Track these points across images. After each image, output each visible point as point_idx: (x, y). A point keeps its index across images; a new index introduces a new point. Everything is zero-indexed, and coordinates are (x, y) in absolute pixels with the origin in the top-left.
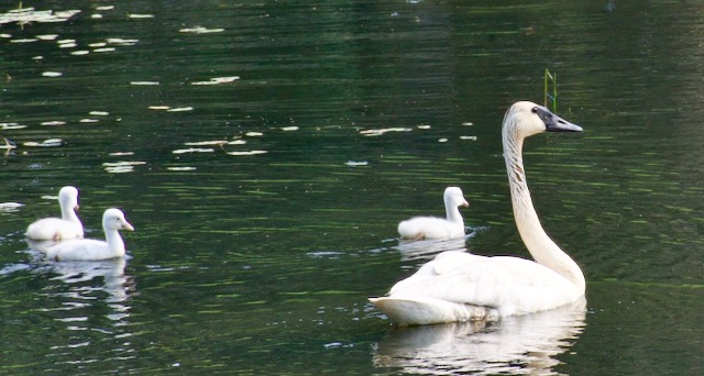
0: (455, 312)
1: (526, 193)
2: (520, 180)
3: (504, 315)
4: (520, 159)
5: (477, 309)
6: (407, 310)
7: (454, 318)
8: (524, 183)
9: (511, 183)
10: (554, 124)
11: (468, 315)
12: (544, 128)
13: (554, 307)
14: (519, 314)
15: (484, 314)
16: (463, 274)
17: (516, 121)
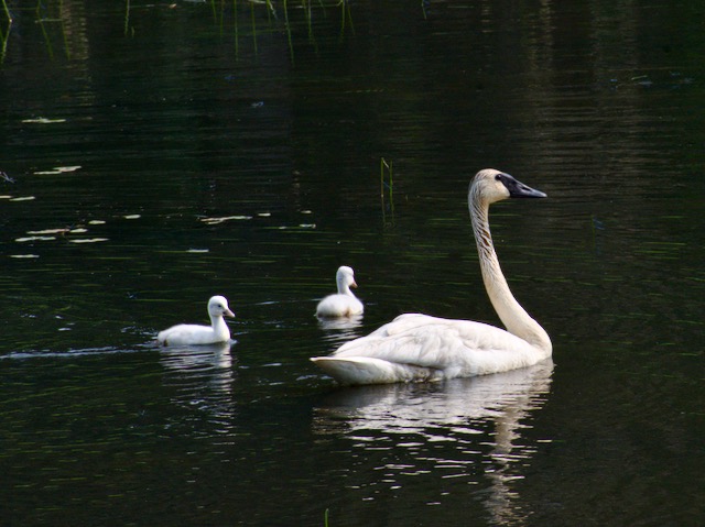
0: (397, 372)
1: (494, 256)
2: (487, 245)
3: (449, 377)
4: (487, 224)
5: (421, 370)
6: (345, 370)
7: (395, 378)
8: (491, 248)
9: (479, 248)
10: (519, 191)
11: (411, 375)
12: (508, 195)
13: (507, 369)
14: (465, 376)
15: (428, 374)
16: (411, 335)
17: (481, 189)
